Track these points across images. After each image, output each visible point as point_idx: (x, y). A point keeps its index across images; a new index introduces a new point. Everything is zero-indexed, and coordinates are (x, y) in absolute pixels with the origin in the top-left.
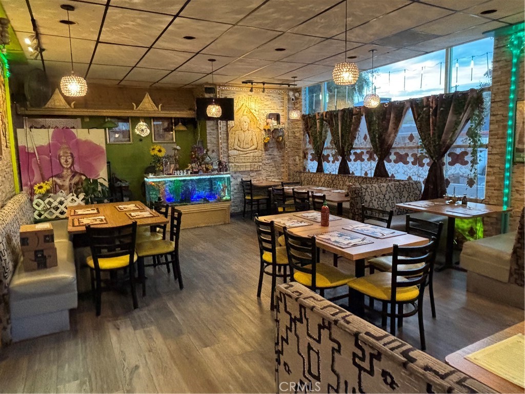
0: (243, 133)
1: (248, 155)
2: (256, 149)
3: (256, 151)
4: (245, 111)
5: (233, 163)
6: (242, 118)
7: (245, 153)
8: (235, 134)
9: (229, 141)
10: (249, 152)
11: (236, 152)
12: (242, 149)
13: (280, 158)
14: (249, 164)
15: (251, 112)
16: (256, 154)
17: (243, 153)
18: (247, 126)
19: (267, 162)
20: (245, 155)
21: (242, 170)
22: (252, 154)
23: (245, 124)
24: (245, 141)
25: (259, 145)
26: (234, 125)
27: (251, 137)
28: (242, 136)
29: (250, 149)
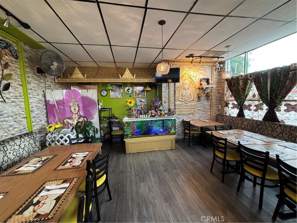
0: (185, 91)
1: (188, 104)
2: (193, 100)
3: (193, 102)
4: (187, 77)
5: (178, 109)
6: (185, 82)
7: (186, 103)
8: (179, 91)
9: (176, 96)
10: (189, 102)
11: (180, 103)
12: (184, 101)
13: (208, 106)
14: (188, 110)
15: (190, 78)
16: (193, 104)
17: (185, 103)
18: (188, 86)
19: (200, 108)
20: (186, 104)
21: (183, 113)
22: (190, 104)
23: (186, 85)
24: (186, 96)
25: (195, 98)
26: (179, 86)
27: (190, 93)
28: (184, 92)
29: (189, 100)
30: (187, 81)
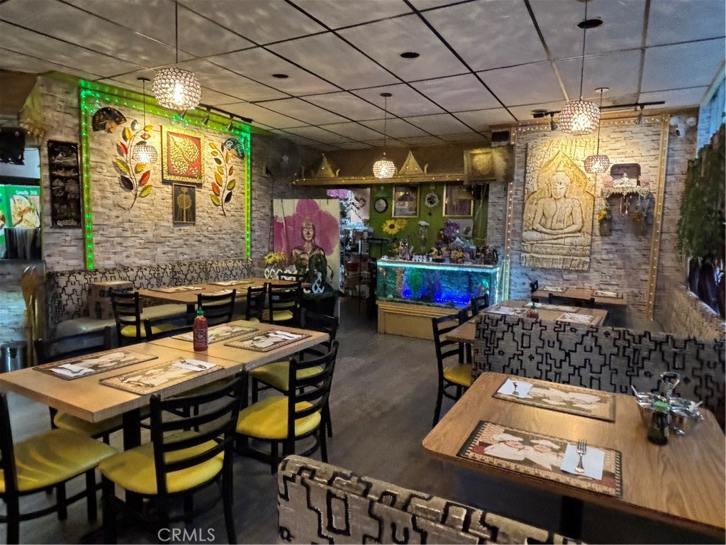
0: (553, 203)
1: (559, 241)
2: (580, 231)
3: (580, 234)
4: (562, 165)
5: (528, 253)
6: (555, 177)
7: (555, 237)
8: (536, 204)
9: (525, 216)
10: (564, 236)
11: (535, 235)
12: (548, 231)
13: (637, 253)
14: (562, 257)
15: (574, 165)
17: (551, 237)
19: (605, 257)
20: (555, 242)
21: (545, 265)
23: (559, 186)
24: (555, 217)
26: (536, 189)
27: (569, 210)
28: (551, 207)
29: (566, 230)
30: (561, 176)
